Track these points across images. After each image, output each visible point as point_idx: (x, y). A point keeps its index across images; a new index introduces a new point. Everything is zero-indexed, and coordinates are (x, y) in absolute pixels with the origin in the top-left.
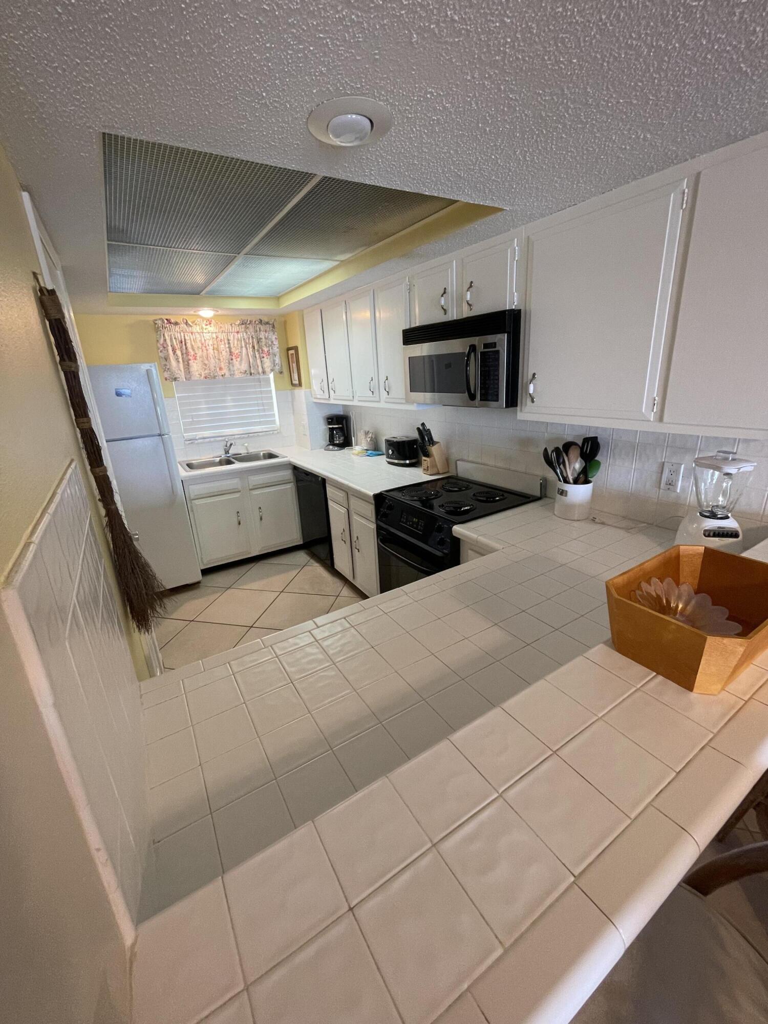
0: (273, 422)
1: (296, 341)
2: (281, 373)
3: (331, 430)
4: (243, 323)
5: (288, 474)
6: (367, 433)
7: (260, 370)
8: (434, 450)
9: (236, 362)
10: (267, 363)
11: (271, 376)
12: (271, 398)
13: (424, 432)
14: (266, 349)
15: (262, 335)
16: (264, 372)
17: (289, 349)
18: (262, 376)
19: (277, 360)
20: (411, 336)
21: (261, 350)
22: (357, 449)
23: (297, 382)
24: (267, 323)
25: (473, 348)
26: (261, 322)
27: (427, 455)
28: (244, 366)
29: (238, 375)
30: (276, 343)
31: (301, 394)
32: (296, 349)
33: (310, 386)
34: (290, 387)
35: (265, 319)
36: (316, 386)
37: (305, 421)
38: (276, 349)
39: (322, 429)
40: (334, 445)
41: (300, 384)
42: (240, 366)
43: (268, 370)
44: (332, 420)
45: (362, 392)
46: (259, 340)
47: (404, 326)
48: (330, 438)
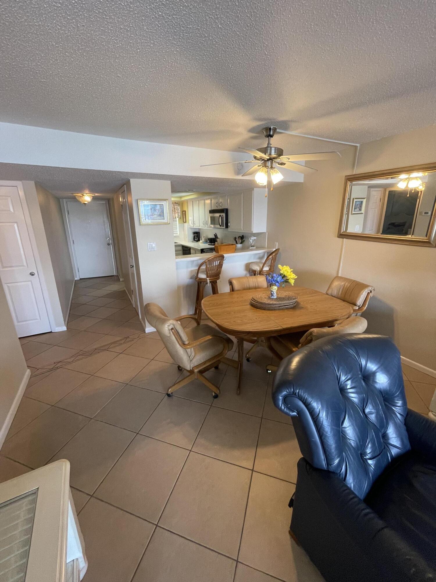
0: (177, 233)
1: (185, 209)
2: (180, 218)
3: (194, 236)
5: (180, 248)
6: (204, 237)
7: (174, 217)
8: (218, 240)
10: (177, 215)
11: (177, 219)
12: (177, 226)
13: (216, 236)
14: (176, 211)
15: (176, 207)
16: (175, 218)
17: (183, 211)
18: (175, 219)
19: (179, 214)
20: (212, 212)
21: (175, 212)
22: (201, 241)
23: (185, 221)
24: (177, 203)
25: (220, 216)
26: (175, 203)
27: (216, 242)
30: (179, 209)
31: (186, 225)
32: (185, 211)
33: (189, 223)
34: (183, 222)
35: (176, 202)
37: (187, 233)
38: (179, 211)
39: (192, 236)
40: (195, 241)
41: (186, 222)
43: (176, 217)
44: (194, 233)
45: (202, 225)
46: (175, 208)
47: (210, 209)
48: (194, 239)
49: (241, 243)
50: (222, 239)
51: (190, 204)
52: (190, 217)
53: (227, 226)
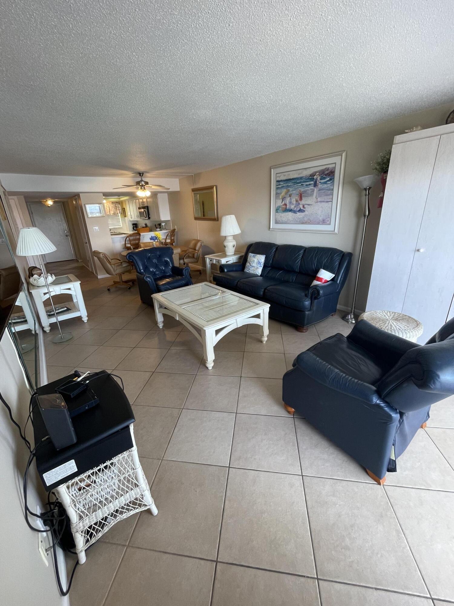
0: (121, 225)
1: (124, 207)
2: (122, 214)
3: (134, 227)
4: (112, 203)
9: (111, 212)
10: (118, 212)
11: (119, 214)
12: (120, 220)
14: (118, 209)
15: (117, 205)
16: (117, 214)
17: (123, 208)
19: (121, 211)
21: (116, 209)
24: (118, 203)
25: (144, 211)
28: (113, 212)
29: (111, 214)
31: (126, 218)
32: (124, 208)
34: (124, 217)
36: (129, 216)
37: (128, 225)
38: (120, 208)
39: (132, 226)
40: (134, 230)
41: (126, 216)
42: (112, 212)
44: (133, 224)
45: (136, 218)
46: (116, 207)
47: (139, 207)
48: (133, 228)
49: (160, 228)
51: (127, 203)
52: (128, 213)
53: (149, 218)
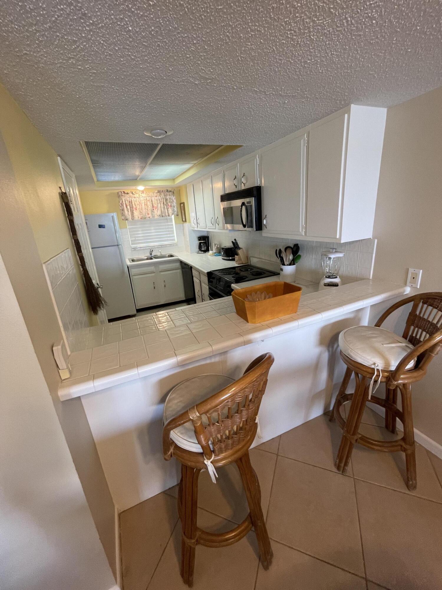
0: (174, 240)
1: (184, 200)
2: (177, 215)
3: (200, 243)
4: (159, 192)
5: (178, 265)
6: (215, 245)
7: (167, 214)
8: (240, 252)
9: (155, 211)
10: (170, 211)
11: (173, 217)
12: (173, 228)
13: (235, 244)
14: (169, 204)
15: (168, 197)
16: (169, 215)
17: (181, 204)
18: (168, 217)
19: (175, 209)
21: (167, 205)
22: (210, 252)
23: (184, 220)
24: (170, 191)
25: (243, 204)
26: (167, 191)
27: (237, 254)
28: (159, 213)
29: (156, 217)
30: (175, 201)
31: (186, 225)
32: (184, 203)
33: (190, 222)
34: (182, 222)
35: (169, 189)
37: (188, 240)
38: (175, 204)
39: (197, 242)
40: (202, 251)
41: (186, 221)
42: (157, 213)
43: (170, 214)
44: (200, 238)
45: (209, 224)
46: (166, 200)
47: (222, 193)
48: (200, 247)
49: (292, 263)
50: (247, 251)
51: (190, 190)
52: (191, 214)
53: (259, 227)
